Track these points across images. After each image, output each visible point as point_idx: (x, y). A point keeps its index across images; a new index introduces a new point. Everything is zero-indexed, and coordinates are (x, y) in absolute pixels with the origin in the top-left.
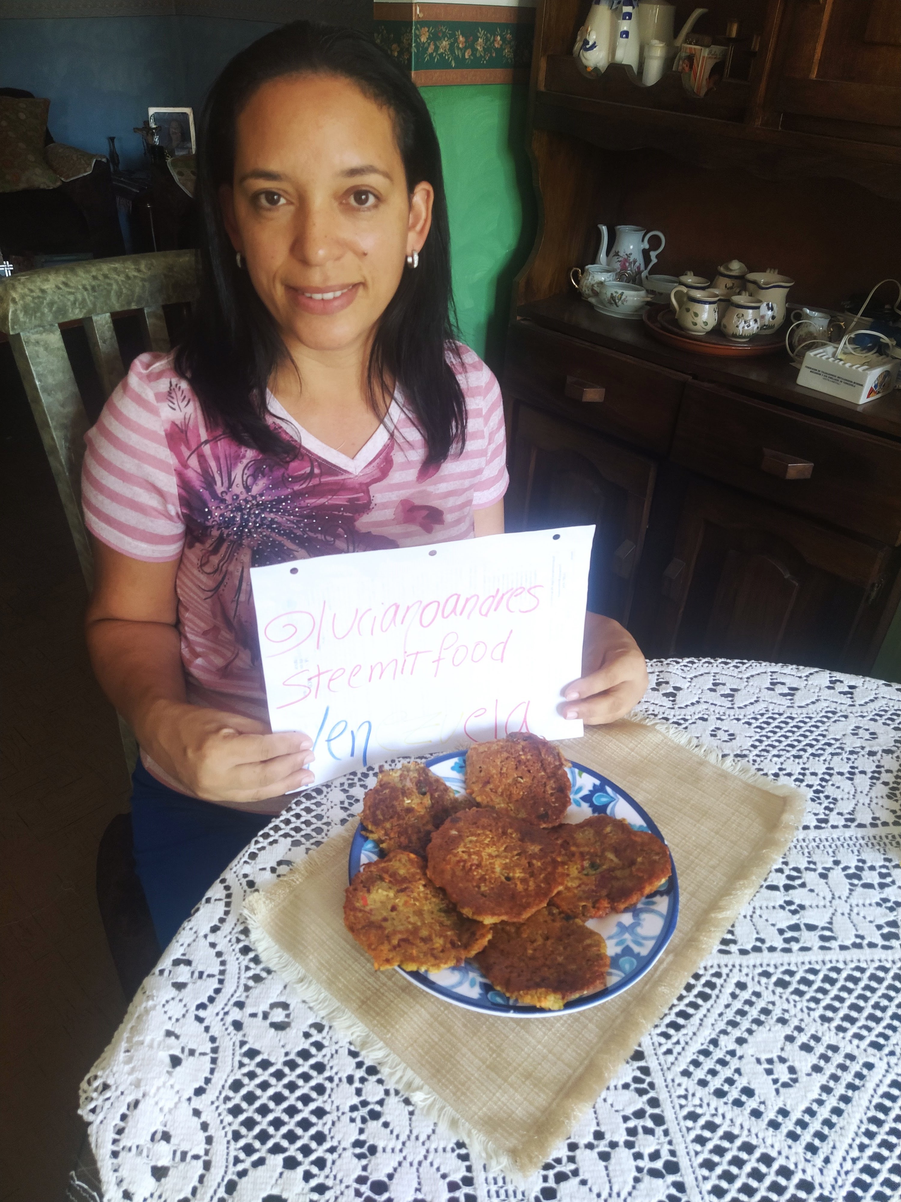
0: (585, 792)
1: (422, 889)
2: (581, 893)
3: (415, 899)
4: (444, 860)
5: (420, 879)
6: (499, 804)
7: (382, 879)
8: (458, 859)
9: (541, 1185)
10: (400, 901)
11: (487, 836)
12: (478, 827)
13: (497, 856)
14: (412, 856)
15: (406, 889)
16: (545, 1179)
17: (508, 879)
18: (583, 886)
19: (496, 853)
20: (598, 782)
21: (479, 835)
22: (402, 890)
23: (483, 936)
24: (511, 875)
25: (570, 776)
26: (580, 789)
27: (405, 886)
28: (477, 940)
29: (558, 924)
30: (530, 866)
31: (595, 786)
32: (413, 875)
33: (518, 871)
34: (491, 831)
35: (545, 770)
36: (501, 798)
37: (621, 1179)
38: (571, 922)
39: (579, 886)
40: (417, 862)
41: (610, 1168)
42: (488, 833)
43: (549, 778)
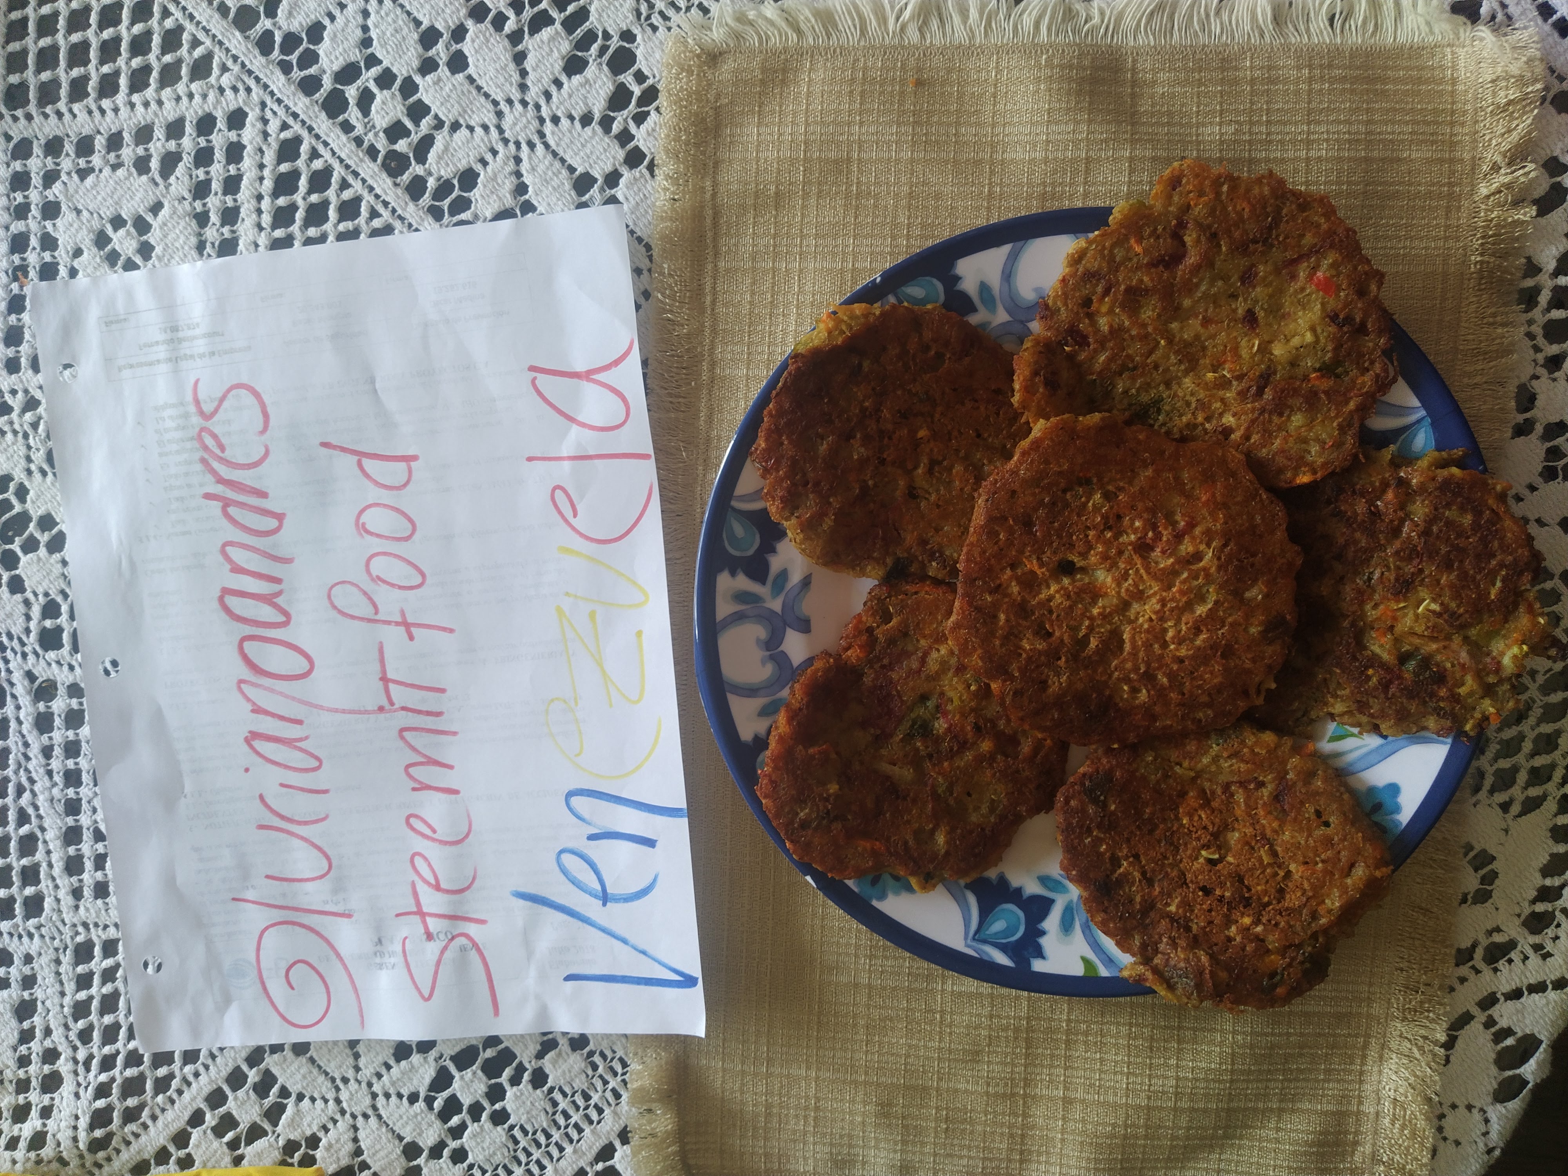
0: (1052, 923)
1: (1229, 420)
2: (910, 648)
3: (1224, 384)
4: (1225, 506)
5: (1247, 437)
6: (1216, 759)
7: (1326, 370)
8: (1198, 531)
9: (641, 64)
10: (1249, 347)
11: (1180, 641)
12: (1214, 647)
13: (1125, 605)
14: (1304, 479)
15: (1260, 392)
16: (640, 77)
17: (1067, 568)
18: (915, 665)
19: (1132, 614)
20: (1038, 966)
21: (1197, 631)
22: (1264, 380)
23: (1028, 389)
24: (1066, 581)
25: (1109, 944)
26: (1066, 926)
27: (1268, 394)
28: (1036, 373)
29: (910, 538)
30: (1041, 626)
31: (1040, 954)
32: (1268, 435)
33: (1058, 598)
34: (1181, 661)
35: (1172, 918)
36: (1223, 778)
37: (541, 168)
38: (889, 561)
39: (923, 661)
40: (1281, 471)
41: (565, 173)
42: (1183, 652)
43: (1149, 906)
